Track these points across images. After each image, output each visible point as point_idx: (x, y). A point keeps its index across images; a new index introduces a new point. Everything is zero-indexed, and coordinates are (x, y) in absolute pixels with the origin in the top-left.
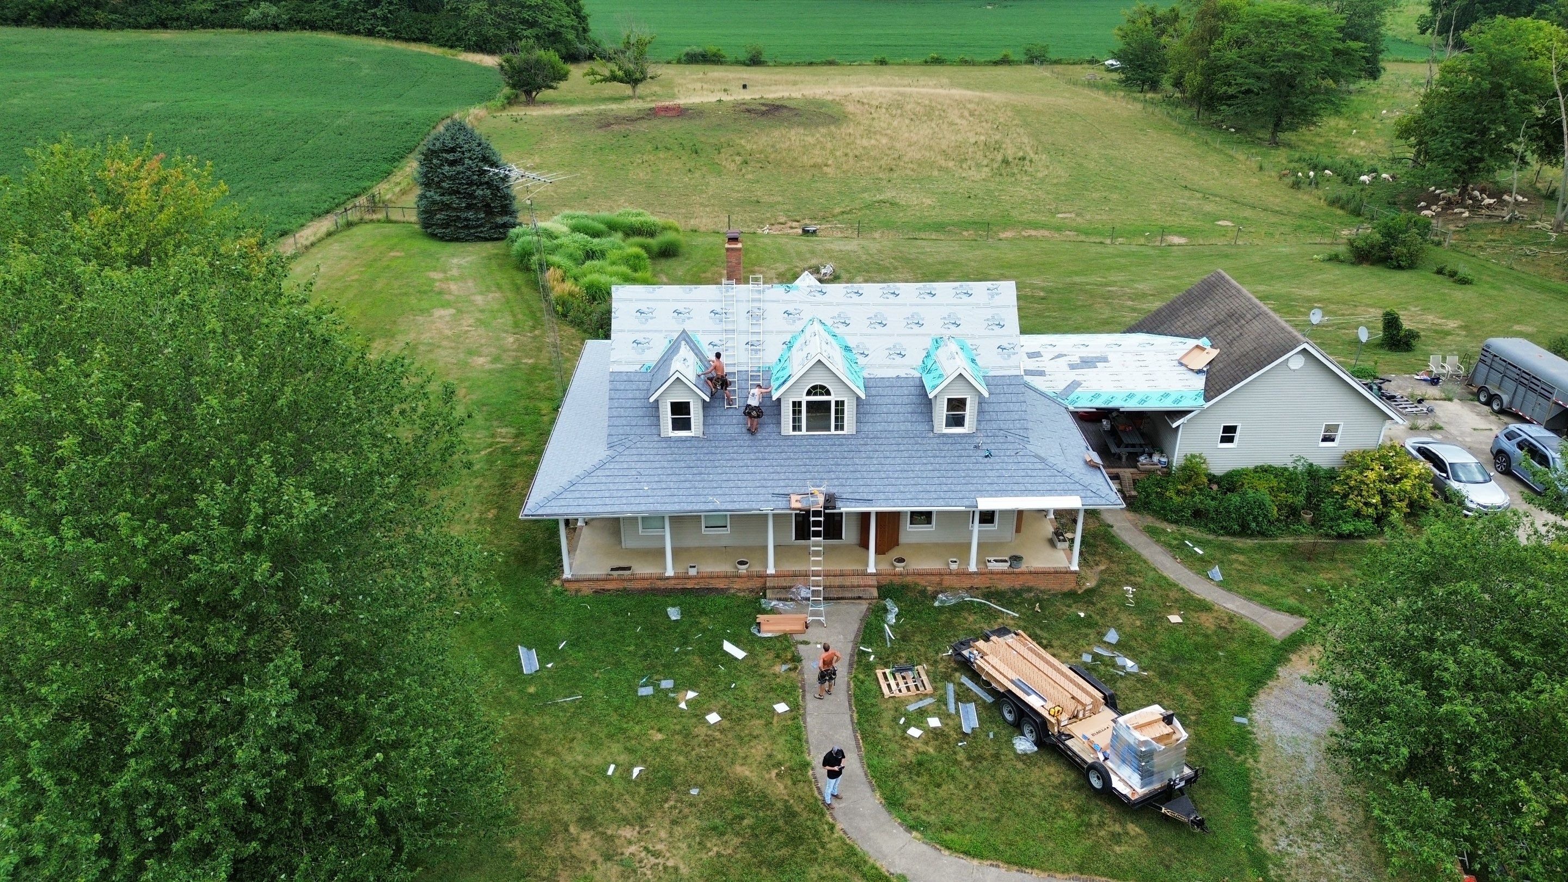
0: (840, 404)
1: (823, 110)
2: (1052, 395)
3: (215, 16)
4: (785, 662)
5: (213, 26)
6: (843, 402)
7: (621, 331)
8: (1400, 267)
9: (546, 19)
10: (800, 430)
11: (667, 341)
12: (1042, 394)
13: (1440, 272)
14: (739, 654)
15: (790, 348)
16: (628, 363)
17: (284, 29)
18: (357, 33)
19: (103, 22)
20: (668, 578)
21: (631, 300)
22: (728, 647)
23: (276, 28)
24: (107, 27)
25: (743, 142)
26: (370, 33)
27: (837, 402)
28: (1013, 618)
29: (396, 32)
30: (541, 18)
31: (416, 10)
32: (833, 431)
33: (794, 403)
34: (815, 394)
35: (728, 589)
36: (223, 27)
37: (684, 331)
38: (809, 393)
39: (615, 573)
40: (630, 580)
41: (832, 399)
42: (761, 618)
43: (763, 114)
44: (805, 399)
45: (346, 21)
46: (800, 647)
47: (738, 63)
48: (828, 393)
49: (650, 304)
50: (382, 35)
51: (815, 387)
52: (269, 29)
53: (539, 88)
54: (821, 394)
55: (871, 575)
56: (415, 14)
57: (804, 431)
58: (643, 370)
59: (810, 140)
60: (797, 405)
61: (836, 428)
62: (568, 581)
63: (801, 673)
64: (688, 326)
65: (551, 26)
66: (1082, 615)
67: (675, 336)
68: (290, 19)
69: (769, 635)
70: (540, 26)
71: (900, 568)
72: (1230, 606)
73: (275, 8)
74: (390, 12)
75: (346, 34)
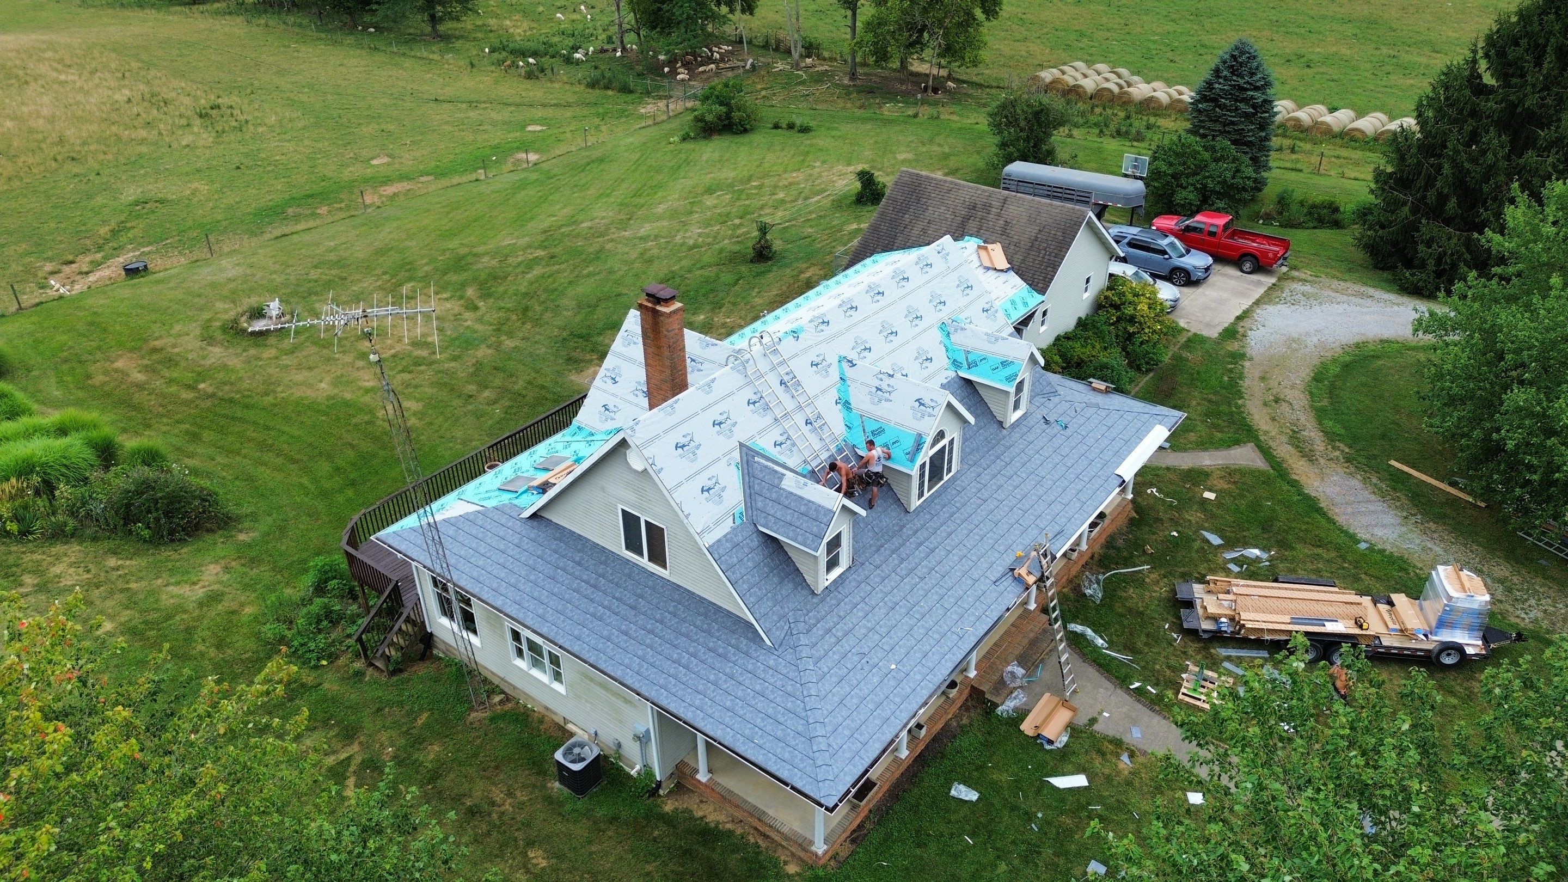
4: (1118, 756)
6: (953, 439)
7: (680, 485)
8: (745, 131)
10: (923, 495)
11: (733, 467)
13: (776, 127)
14: (1080, 781)
15: (847, 405)
16: (717, 523)
21: (658, 436)
22: (1061, 782)
27: (950, 442)
28: (1150, 571)
32: (944, 479)
34: (937, 443)
35: (947, 724)
37: (741, 445)
38: (931, 447)
41: (946, 441)
42: (1027, 727)
44: (928, 456)
46: (1096, 727)
48: (944, 436)
49: (684, 429)
51: (937, 436)
54: (940, 441)
57: (926, 494)
58: (738, 521)
60: (923, 466)
61: (947, 472)
63: (1144, 753)
64: (742, 435)
66: (1175, 534)
67: (736, 455)
69: (1065, 739)
72: (1207, 462)
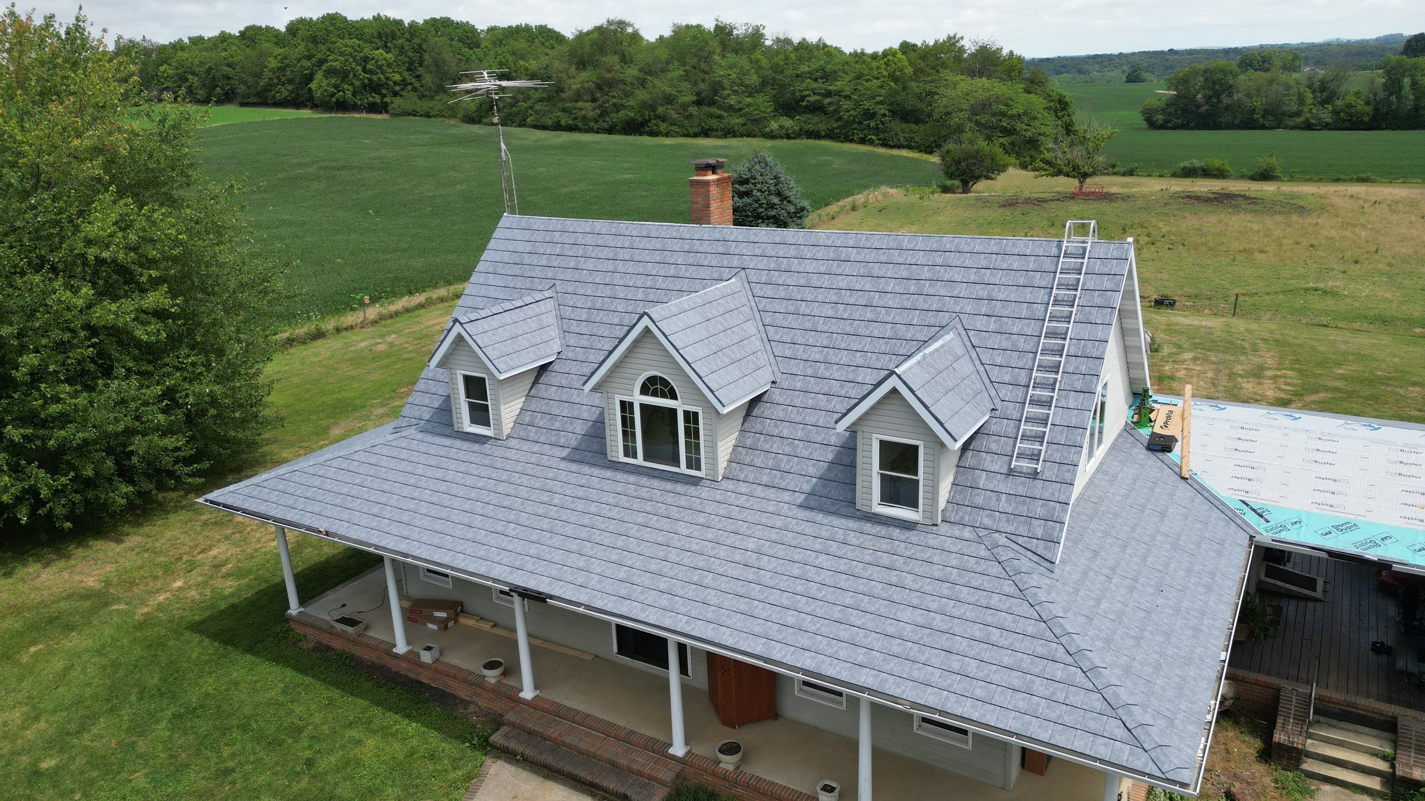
0: (691, 418)
1: (1295, 201)
2: (1235, 505)
3: (745, 127)
5: (742, 136)
6: (696, 414)
9: (1024, 127)
10: (635, 456)
12: (1213, 501)
17: (795, 138)
18: (852, 141)
19: (664, 132)
20: (396, 656)
23: (788, 137)
24: (667, 135)
25: (1161, 224)
26: (863, 141)
27: (687, 413)
29: (885, 139)
30: (1020, 126)
31: (907, 121)
32: (683, 469)
33: (623, 403)
34: (655, 394)
35: (466, 704)
36: (748, 136)
38: (644, 390)
39: (340, 627)
40: (355, 642)
41: (679, 406)
43: (1207, 200)
44: (638, 399)
45: (843, 131)
47: (1243, 177)
48: (674, 396)
50: (871, 143)
51: (652, 380)
52: (782, 138)
53: (977, 178)
54: (664, 396)
55: (673, 758)
56: (904, 125)
57: (640, 460)
59: (1255, 227)
60: (626, 407)
61: (689, 467)
62: (290, 619)
65: (1029, 134)
68: (801, 130)
70: (1018, 133)
71: (728, 763)
73: (790, 121)
74: (883, 123)
75: (842, 142)
